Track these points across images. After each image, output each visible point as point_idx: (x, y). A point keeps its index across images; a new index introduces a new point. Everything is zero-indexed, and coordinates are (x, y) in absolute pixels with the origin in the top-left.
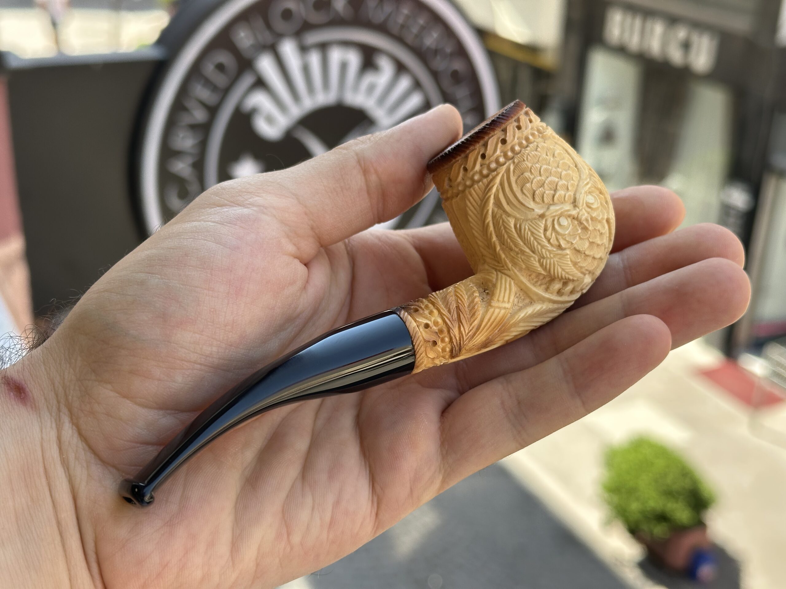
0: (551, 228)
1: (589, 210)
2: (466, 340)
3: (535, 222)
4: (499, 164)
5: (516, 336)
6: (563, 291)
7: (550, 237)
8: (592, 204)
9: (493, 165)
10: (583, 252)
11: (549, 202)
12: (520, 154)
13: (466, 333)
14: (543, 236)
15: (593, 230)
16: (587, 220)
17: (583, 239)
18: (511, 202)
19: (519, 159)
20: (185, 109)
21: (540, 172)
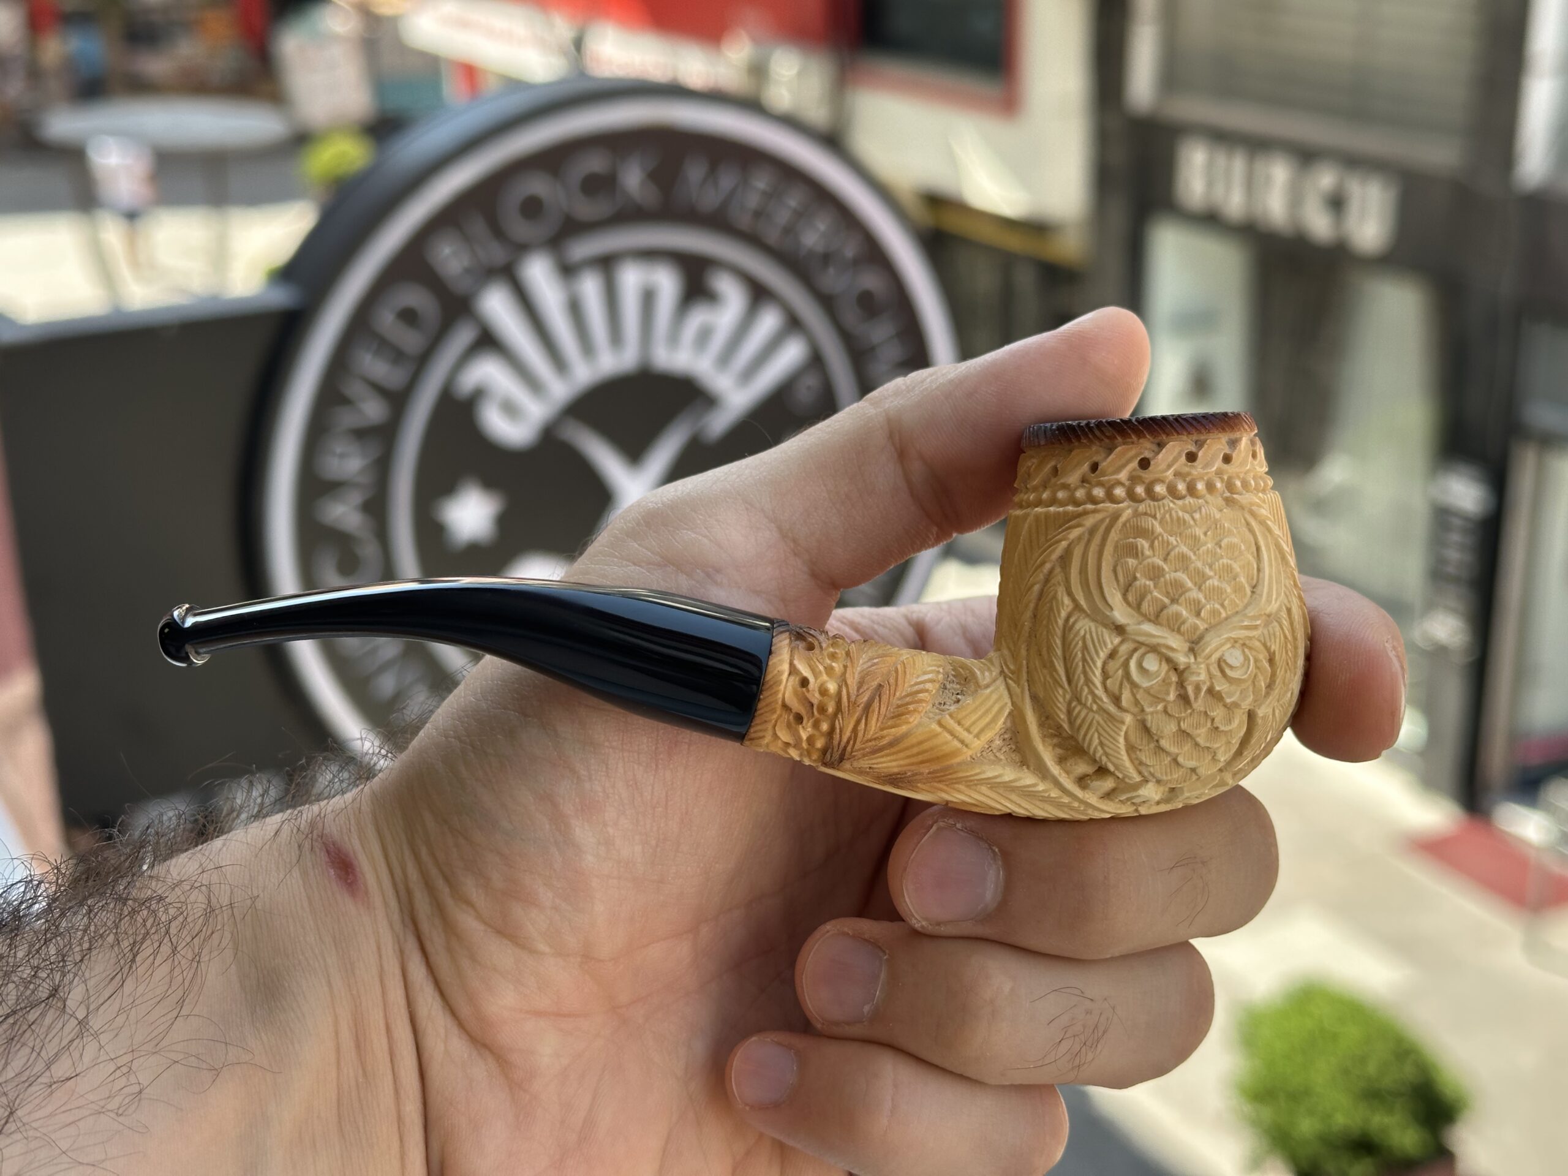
0: (1122, 659)
1: (1216, 672)
2: (859, 750)
3: (1102, 632)
4: (1110, 497)
5: (964, 802)
6: (1089, 782)
7: (1111, 673)
8: (1231, 667)
9: (1098, 492)
10: (1156, 738)
11: (1150, 614)
12: (1156, 503)
13: (865, 739)
14: (1099, 664)
15: (1201, 712)
16: (1198, 688)
17: (1169, 715)
18: (1087, 574)
19: (1148, 509)
20: (345, 401)
21: (1168, 554)
